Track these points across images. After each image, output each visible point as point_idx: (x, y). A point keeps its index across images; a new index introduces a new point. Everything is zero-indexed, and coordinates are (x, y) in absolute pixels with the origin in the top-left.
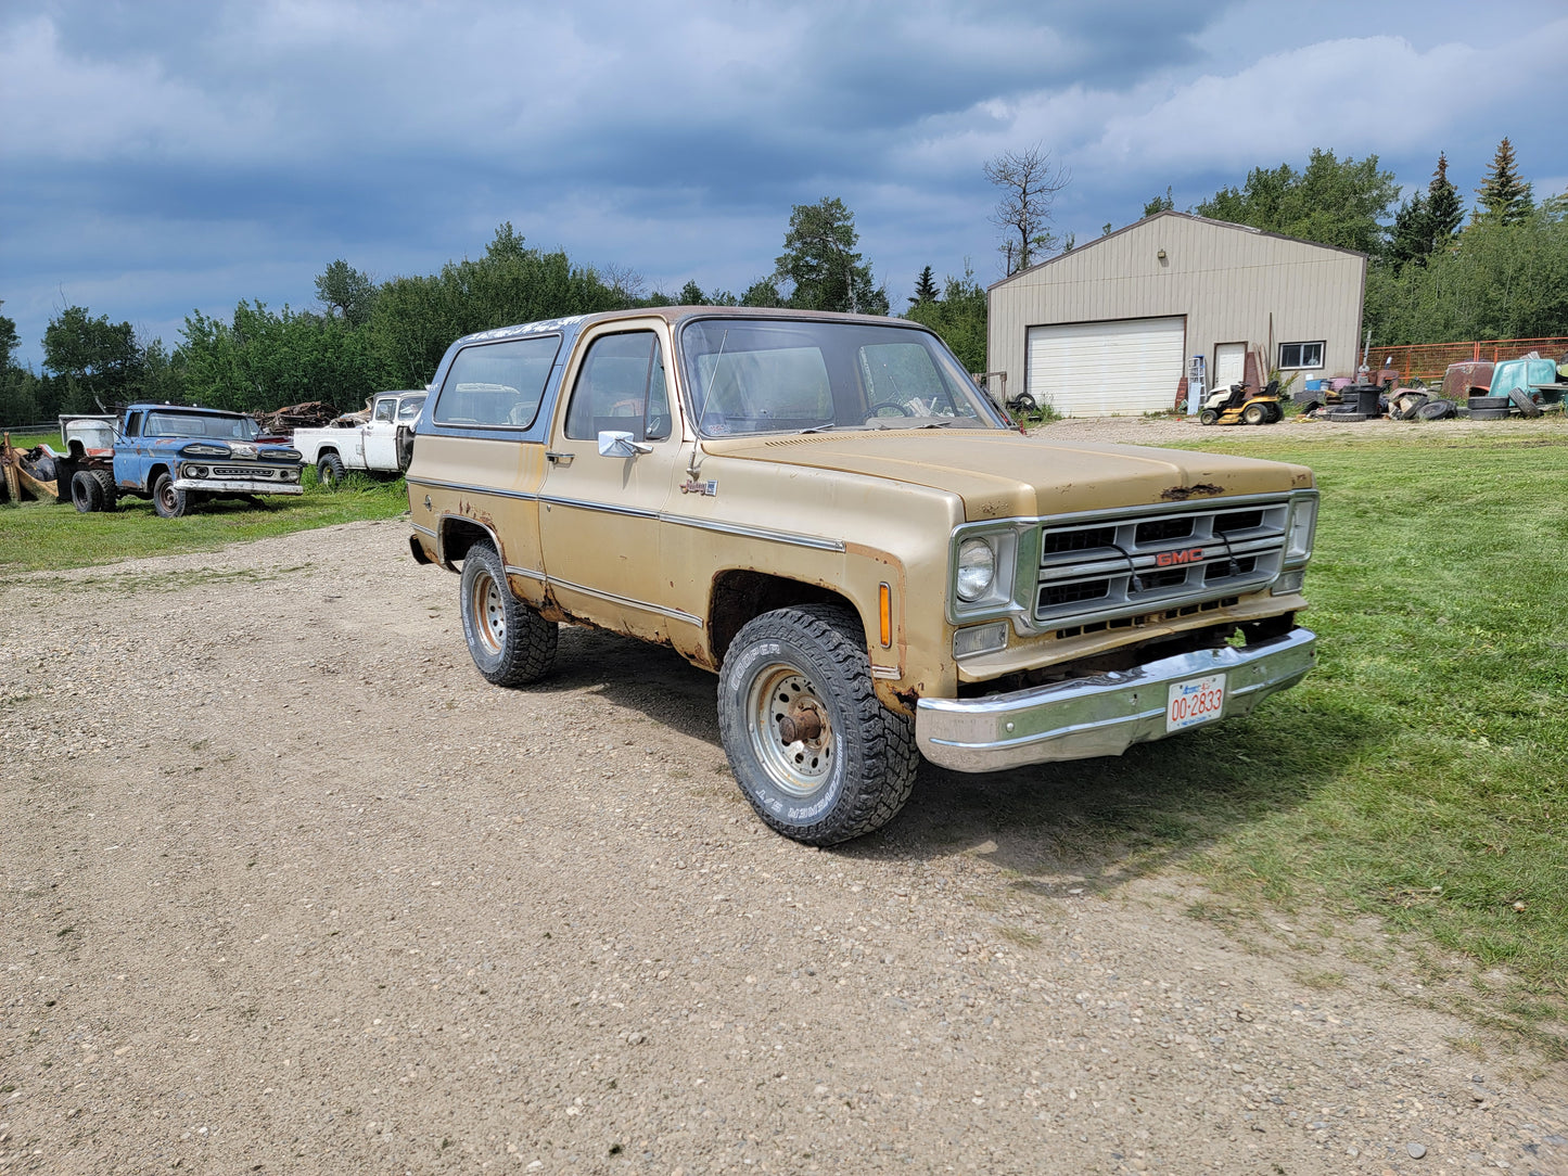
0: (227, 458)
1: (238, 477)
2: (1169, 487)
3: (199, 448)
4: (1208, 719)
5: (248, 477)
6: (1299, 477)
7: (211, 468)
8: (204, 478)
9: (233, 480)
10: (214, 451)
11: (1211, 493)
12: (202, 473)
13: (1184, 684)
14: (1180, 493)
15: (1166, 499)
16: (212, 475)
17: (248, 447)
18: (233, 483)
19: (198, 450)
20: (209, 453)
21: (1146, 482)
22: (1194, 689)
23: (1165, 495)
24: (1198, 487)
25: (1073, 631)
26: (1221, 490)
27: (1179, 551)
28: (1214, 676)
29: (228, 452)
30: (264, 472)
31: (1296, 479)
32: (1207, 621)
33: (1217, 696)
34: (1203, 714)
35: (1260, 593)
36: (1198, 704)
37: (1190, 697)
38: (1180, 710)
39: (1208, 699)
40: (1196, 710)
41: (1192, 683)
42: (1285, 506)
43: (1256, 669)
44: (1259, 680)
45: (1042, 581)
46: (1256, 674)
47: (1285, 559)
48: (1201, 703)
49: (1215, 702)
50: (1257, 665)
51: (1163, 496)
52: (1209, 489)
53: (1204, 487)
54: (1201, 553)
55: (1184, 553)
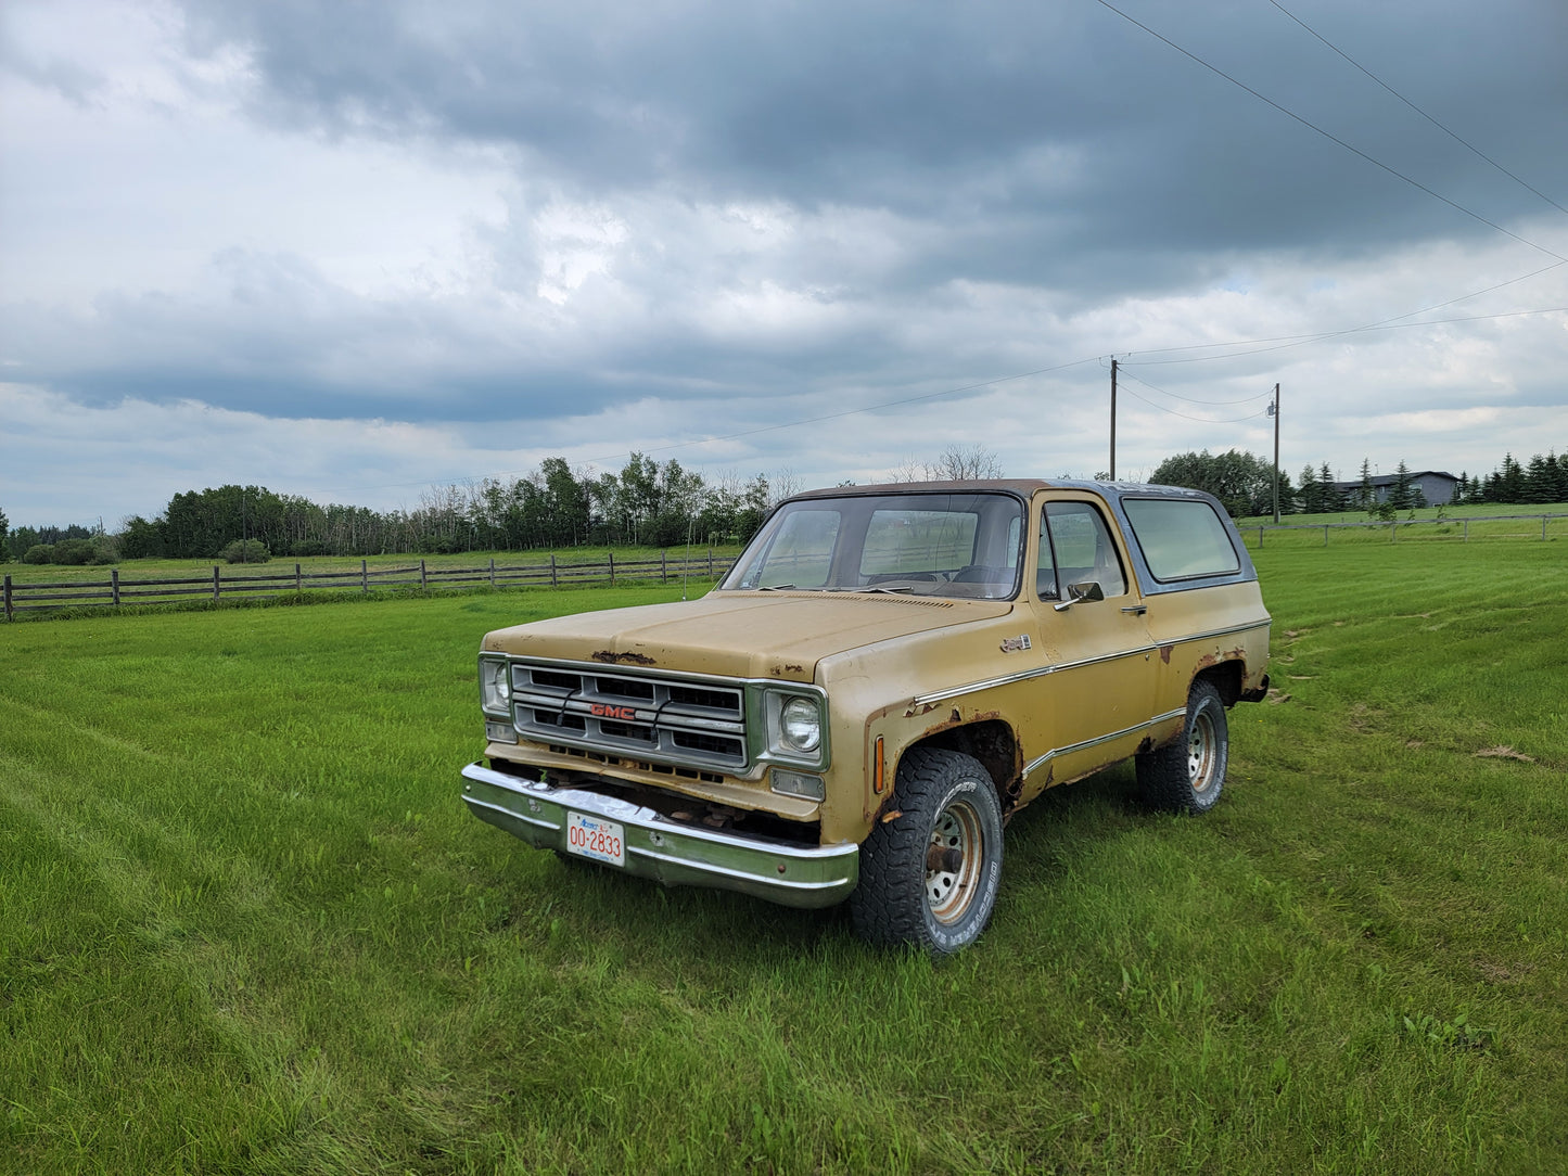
2: (600, 651)
4: (610, 861)
6: (788, 668)
11: (640, 662)
13: (583, 817)
14: (607, 656)
15: (596, 659)
21: (583, 643)
22: (592, 825)
23: (596, 656)
24: (628, 654)
25: (562, 749)
26: (652, 661)
27: (614, 707)
28: (612, 824)
31: (783, 669)
32: (644, 778)
33: (615, 844)
34: (605, 854)
35: (753, 782)
36: (597, 841)
37: (588, 831)
38: (578, 836)
39: (607, 842)
40: (595, 845)
41: (589, 819)
42: (739, 692)
43: (658, 838)
44: (663, 850)
45: (515, 701)
46: (660, 844)
47: (760, 752)
48: (600, 842)
49: (615, 849)
50: (661, 836)
51: (593, 656)
52: (639, 659)
53: (634, 655)
54: (634, 714)
55: (617, 709)
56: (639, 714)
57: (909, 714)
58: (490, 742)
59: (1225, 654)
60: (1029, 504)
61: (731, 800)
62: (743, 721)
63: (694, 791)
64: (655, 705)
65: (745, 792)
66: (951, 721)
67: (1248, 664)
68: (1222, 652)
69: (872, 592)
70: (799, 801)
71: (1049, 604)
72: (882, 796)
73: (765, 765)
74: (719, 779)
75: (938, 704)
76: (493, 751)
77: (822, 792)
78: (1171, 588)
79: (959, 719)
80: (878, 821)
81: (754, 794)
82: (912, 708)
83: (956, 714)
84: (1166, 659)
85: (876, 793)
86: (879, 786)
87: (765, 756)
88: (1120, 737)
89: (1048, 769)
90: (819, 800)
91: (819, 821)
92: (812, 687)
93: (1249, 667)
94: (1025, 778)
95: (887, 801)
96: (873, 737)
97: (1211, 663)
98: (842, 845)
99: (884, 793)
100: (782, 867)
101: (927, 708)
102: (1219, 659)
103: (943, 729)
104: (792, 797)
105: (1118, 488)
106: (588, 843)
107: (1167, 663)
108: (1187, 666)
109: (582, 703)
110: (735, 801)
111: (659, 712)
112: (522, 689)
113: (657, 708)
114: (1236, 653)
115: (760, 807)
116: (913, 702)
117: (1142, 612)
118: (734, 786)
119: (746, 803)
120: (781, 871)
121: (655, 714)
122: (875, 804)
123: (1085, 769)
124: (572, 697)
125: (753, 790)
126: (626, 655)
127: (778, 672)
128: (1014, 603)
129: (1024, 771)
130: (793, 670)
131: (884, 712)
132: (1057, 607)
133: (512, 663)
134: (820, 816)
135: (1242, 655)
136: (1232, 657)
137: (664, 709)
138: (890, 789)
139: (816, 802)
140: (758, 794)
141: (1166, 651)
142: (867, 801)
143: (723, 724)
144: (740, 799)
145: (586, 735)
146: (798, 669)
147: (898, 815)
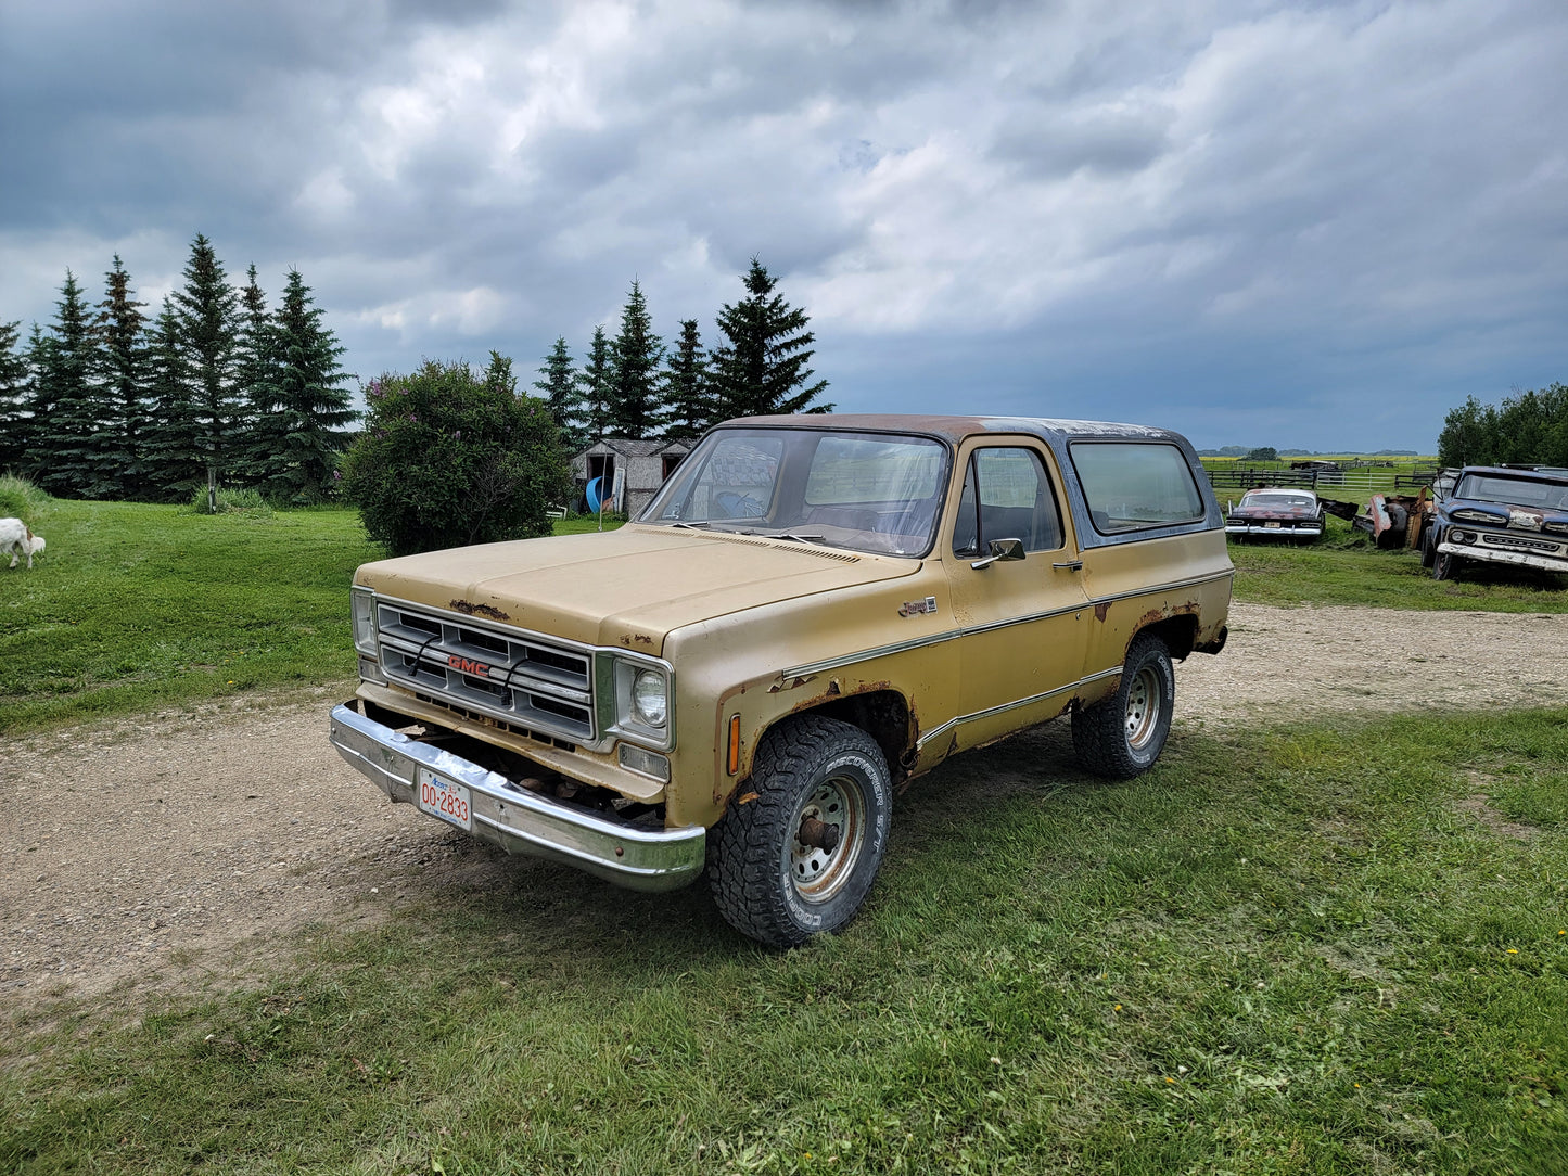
0: (1503, 526)
1: (1512, 548)
2: (457, 599)
3: (1471, 514)
4: (458, 825)
5: (1524, 549)
6: (637, 638)
7: (1480, 535)
8: (1470, 545)
9: (1504, 550)
10: (1489, 518)
12: (1469, 539)
13: (433, 776)
16: (1480, 542)
17: (1532, 516)
18: (1503, 553)
19: (1470, 515)
20: (1481, 519)
22: (442, 785)
25: (427, 698)
26: (505, 617)
28: (459, 786)
29: (1504, 520)
30: (1546, 546)
31: (632, 639)
33: (463, 807)
34: (454, 816)
35: (602, 755)
36: (447, 802)
37: (438, 790)
38: (429, 795)
39: (456, 804)
40: (445, 807)
41: (439, 778)
42: (586, 659)
43: (502, 807)
44: (507, 820)
45: (381, 643)
46: (503, 813)
47: (609, 726)
48: (450, 804)
49: (463, 813)
50: (505, 805)
51: (451, 605)
52: (493, 612)
53: (489, 608)
54: (488, 671)
55: (473, 664)
56: (493, 672)
57: (775, 689)
58: (363, 681)
59: (1174, 609)
60: (956, 449)
61: (576, 772)
62: (590, 691)
63: (543, 759)
64: (509, 664)
65: (595, 765)
66: (827, 695)
67: (1201, 618)
68: (1170, 607)
69: (783, 538)
70: (646, 780)
71: (967, 561)
72: (736, 779)
73: (614, 739)
74: (572, 748)
75: (813, 677)
76: (364, 692)
77: (667, 772)
78: (1117, 540)
79: (839, 692)
80: (733, 801)
81: (602, 767)
82: (778, 682)
83: (834, 688)
84: (1102, 617)
85: (729, 774)
86: (732, 767)
87: (614, 729)
88: (1041, 700)
89: (951, 738)
90: (664, 781)
91: (664, 803)
92: (660, 661)
93: (1203, 621)
94: (919, 748)
95: (744, 782)
96: (728, 714)
97: (1157, 619)
98: (689, 828)
99: (738, 775)
100: (619, 850)
101: (798, 682)
102: (1166, 614)
103: (818, 704)
104: (639, 775)
105: (1068, 431)
106: (438, 803)
107: (1103, 621)
108: (1127, 622)
109: (439, 653)
110: (581, 774)
111: (512, 671)
112: (385, 630)
113: (510, 668)
114: (1188, 607)
115: (604, 783)
116: (782, 675)
117: (1077, 568)
118: (584, 757)
119: (592, 778)
120: (620, 854)
121: (508, 673)
122: (728, 786)
123: (998, 734)
124: (431, 644)
125: (602, 764)
126: (482, 607)
127: (628, 642)
128: (924, 560)
129: (919, 742)
130: (642, 640)
131: (743, 688)
132: (974, 565)
133: (378, 602)
134: (665, 798)
135: (1195, 610)
136: (1182, 612)
137: (517, 669)
138: (747, 769)
139: (661, 783)
140: (606, 768)
141: (1102, 608)
142: (718, 784)
143: (570, 691)
144: (586, 772)
145: (447, 687)
146: (647, 640)
147: (755, 797)
